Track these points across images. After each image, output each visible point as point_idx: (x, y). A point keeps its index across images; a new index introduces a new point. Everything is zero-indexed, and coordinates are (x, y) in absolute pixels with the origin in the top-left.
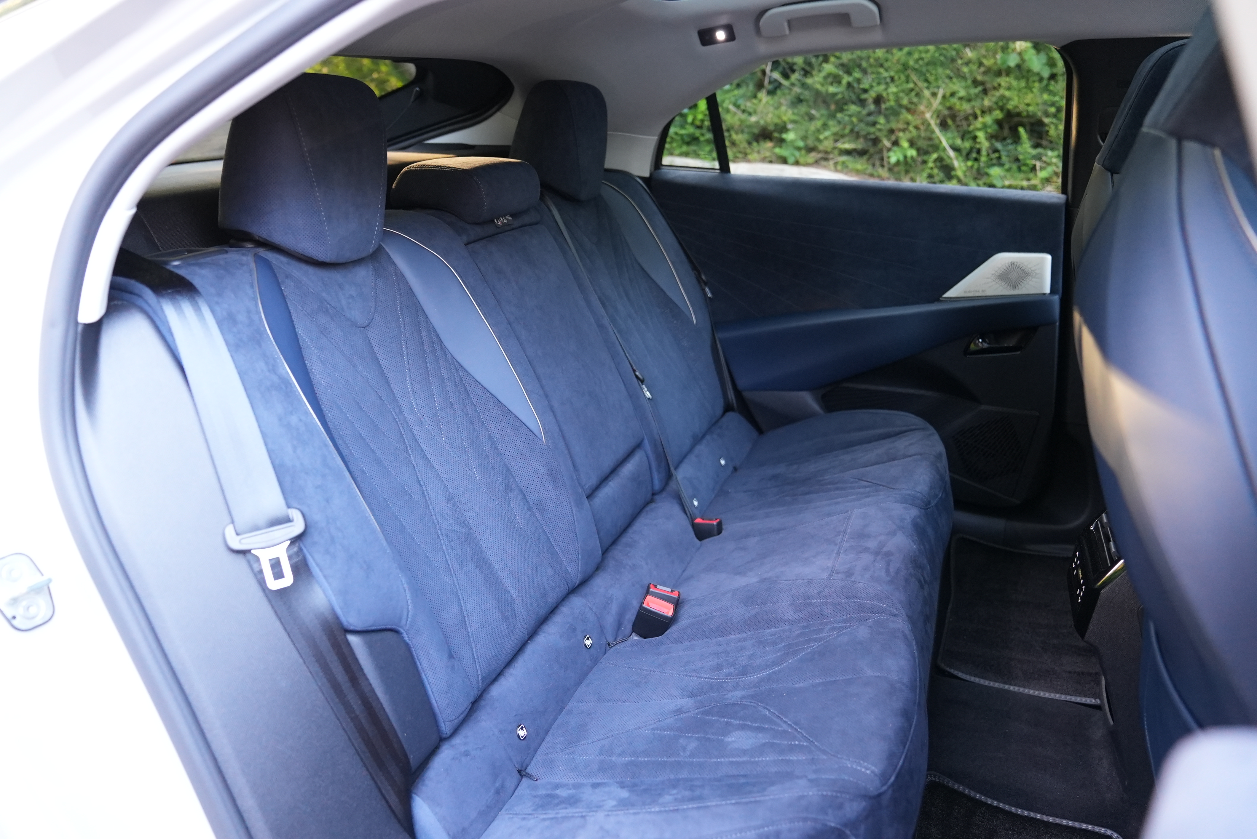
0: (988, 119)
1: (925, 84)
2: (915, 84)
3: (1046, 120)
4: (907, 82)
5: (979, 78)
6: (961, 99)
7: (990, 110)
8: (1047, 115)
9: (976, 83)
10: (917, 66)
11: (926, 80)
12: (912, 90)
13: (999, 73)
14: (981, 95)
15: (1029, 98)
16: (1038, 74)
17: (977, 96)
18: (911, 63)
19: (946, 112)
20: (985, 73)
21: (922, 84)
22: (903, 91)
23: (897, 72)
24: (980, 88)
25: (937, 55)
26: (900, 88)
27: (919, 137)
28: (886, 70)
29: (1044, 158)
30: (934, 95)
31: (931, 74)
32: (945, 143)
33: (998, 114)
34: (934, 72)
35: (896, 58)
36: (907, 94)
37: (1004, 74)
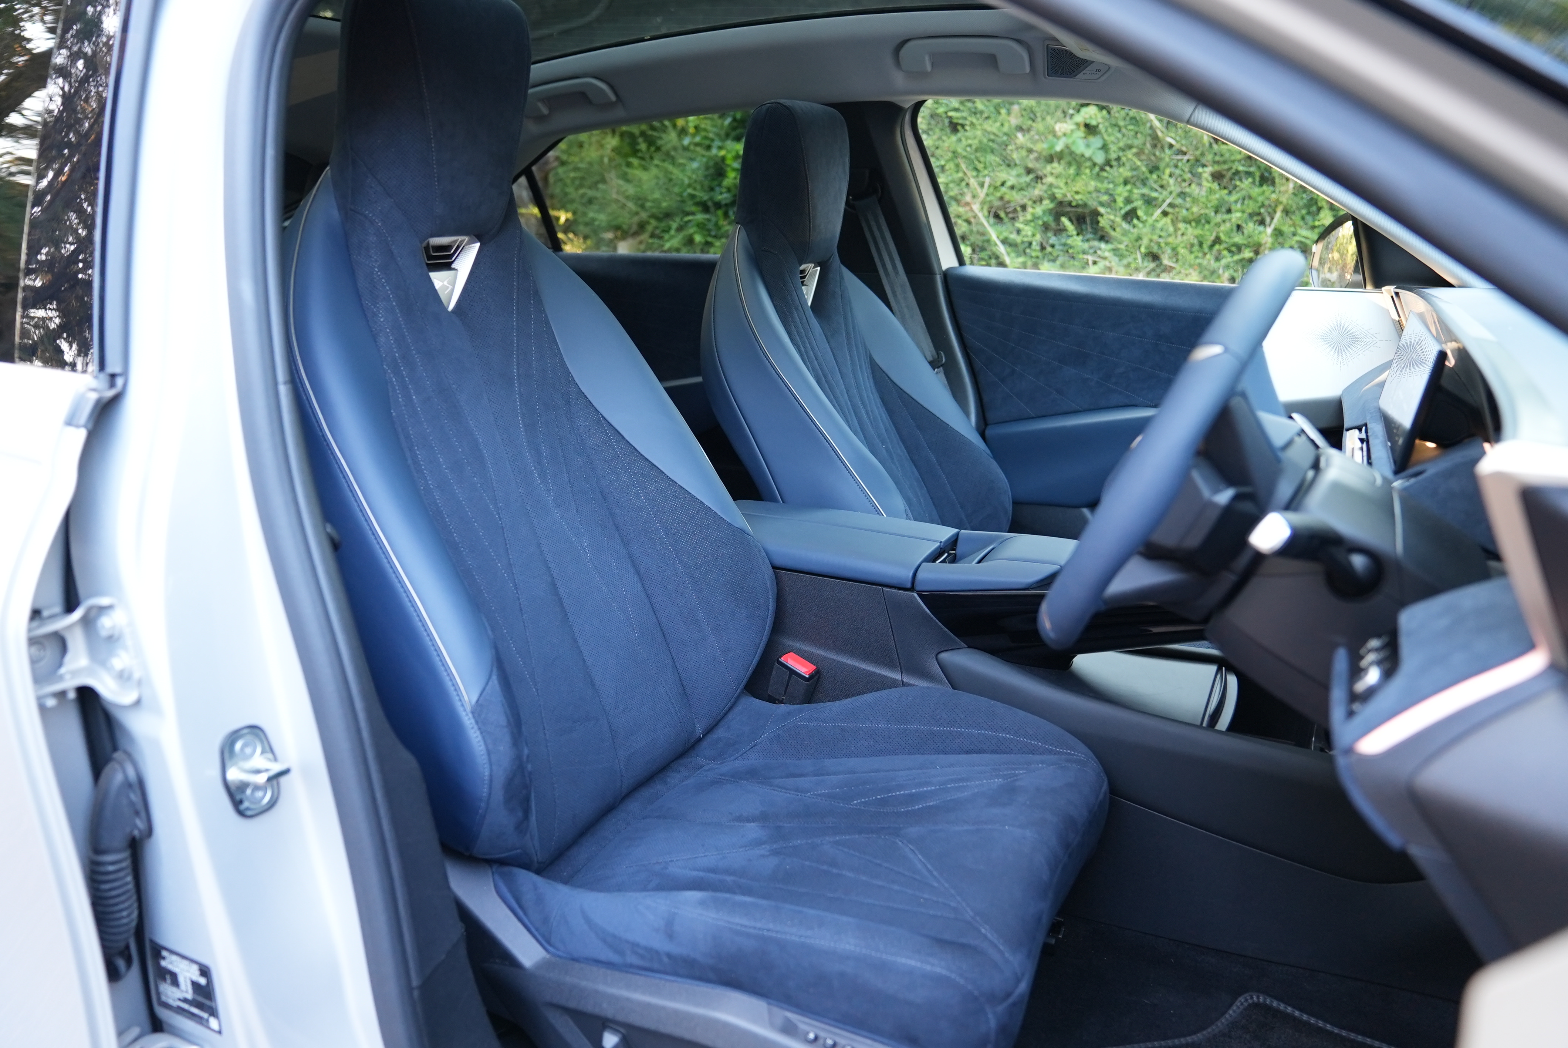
0: (1039, 210)
1: (975, 173)
2: (965, 174)
3: (1102, 210)
4: (957, 172)
5: (1030, 165)
6: (1012, 187)
7: (1041, 200)
8: (1102, 204)
9: (1029, 171)
10: (965, 154)
11: (976, 169)
12: (962, 180)
13: (1050, 159)
14: (1033, 184)
15: (1079, 186)
16: (1090, 159)
17: (1028, 185)
18: (960, 150)
19: (997, 203)
20: (1037, 159)
21: (971, 173)
22: (953, 181)
23: (948, 161)
24: (1031, 176)
25: (985, 141)
26: (950, 178)
27: (971, 231)
28: (938, 159)
29: (1099, 252)
30: (982, 185)
31: (980, 162)
32: (994, 237)
33: (1047, 204)
34: (982, 159)
35: (946, 144)
36: (959, 185)
37: (1056, 160)
